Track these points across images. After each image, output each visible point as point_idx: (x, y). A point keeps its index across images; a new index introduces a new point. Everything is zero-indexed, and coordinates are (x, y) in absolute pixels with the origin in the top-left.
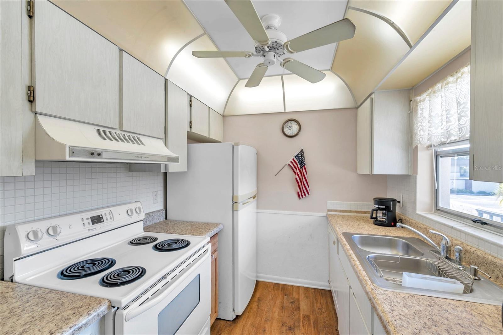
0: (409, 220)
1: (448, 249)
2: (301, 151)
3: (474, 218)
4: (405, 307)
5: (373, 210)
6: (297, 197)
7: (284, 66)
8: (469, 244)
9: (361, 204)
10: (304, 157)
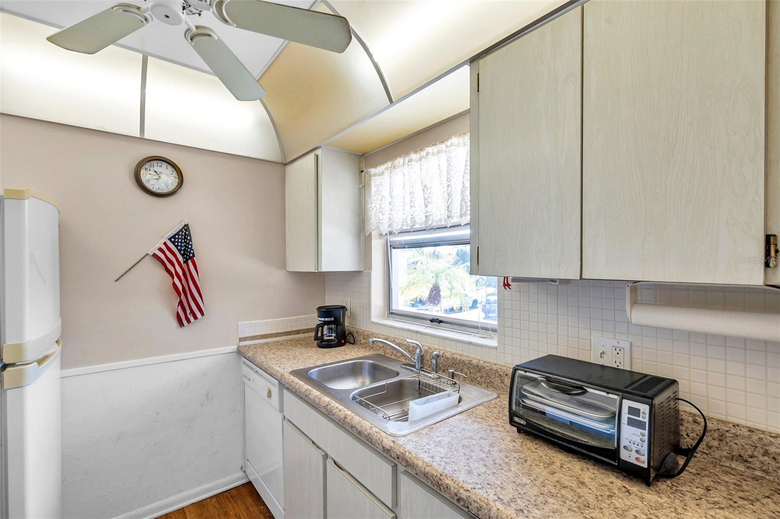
0: (363, 332)
1: (422, 358)
2: (184, 227)
3: (431, 318)
4: (437, 446)
5: (318, 326)
6: (175, 323)
7: (191, 40)
8: (436, 347)
9: (292, 319)
10: (190, 240)
